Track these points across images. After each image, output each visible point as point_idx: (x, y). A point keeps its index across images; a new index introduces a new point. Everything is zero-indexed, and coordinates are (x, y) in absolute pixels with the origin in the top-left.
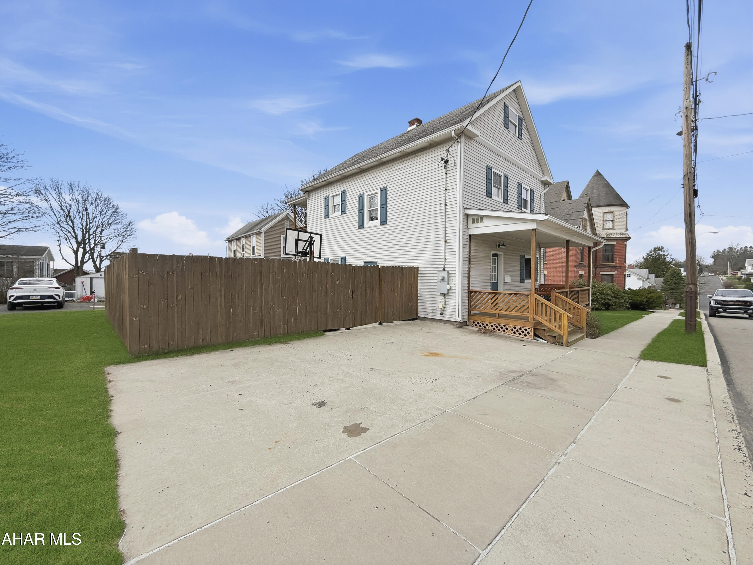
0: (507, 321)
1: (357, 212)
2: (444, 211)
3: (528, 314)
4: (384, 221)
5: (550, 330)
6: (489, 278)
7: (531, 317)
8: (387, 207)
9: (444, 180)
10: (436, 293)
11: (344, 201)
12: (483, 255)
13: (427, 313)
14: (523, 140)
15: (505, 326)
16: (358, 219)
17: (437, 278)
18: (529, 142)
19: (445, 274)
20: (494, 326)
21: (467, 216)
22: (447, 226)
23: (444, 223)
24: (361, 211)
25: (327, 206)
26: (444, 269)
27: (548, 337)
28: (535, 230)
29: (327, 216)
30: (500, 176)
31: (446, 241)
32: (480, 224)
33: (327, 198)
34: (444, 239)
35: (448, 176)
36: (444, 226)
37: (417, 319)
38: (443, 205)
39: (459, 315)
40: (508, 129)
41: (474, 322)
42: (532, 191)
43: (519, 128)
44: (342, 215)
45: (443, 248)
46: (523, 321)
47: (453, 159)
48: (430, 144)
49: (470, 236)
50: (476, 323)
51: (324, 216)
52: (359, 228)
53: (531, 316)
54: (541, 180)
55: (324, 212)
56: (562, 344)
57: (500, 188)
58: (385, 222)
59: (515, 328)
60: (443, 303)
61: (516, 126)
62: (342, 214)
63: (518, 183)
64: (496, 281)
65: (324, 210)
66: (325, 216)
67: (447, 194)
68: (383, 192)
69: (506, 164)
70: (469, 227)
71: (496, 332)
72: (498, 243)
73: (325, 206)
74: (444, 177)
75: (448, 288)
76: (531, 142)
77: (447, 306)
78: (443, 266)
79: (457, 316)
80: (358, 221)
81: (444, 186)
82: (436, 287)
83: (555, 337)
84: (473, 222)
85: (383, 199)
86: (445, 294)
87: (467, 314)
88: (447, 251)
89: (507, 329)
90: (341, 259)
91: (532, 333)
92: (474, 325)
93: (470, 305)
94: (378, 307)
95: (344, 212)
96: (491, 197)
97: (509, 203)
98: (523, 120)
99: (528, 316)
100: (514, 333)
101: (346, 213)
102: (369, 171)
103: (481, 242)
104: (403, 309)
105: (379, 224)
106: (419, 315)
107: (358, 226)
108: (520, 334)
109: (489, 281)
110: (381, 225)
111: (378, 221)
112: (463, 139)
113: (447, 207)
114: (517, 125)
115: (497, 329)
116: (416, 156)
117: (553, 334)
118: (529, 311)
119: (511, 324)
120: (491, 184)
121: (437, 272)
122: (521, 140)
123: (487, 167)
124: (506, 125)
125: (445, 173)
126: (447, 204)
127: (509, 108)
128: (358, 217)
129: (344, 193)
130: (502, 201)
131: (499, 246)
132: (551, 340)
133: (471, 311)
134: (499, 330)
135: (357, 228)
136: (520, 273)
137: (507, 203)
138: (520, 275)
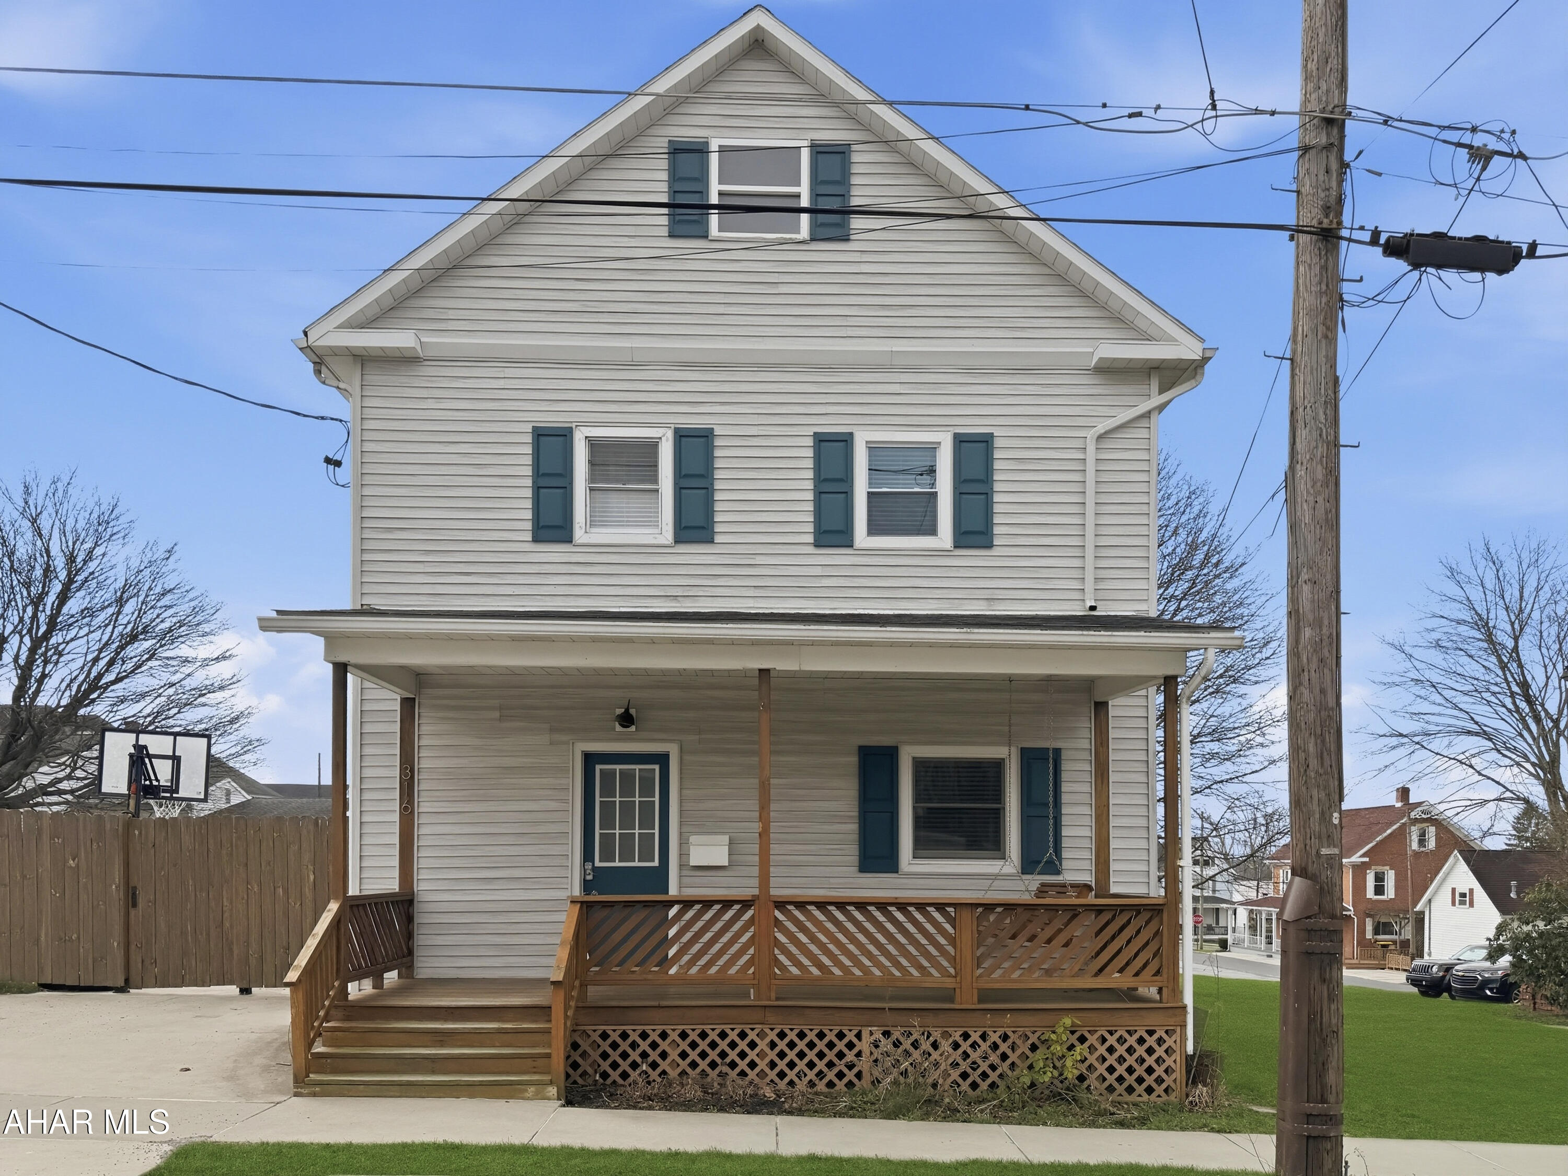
6: (558, 850)
14: (859, 235)
30: (644, 446)
40: (705, 237)
42: (973, 445)
49: (408, 701)
57: (656, 489)
63: (817, 435)
64: (656, 863)
72: (618, 712)
96: (567, 540)
109: (560, 861)
120: (569, 488)
122: (845, 240)
123: (534, 434)
124: (683, 229)
127: (715, 144)
130: (666, 537)
136: (854, 827)
137: (711, 541)
138: (855, 837)
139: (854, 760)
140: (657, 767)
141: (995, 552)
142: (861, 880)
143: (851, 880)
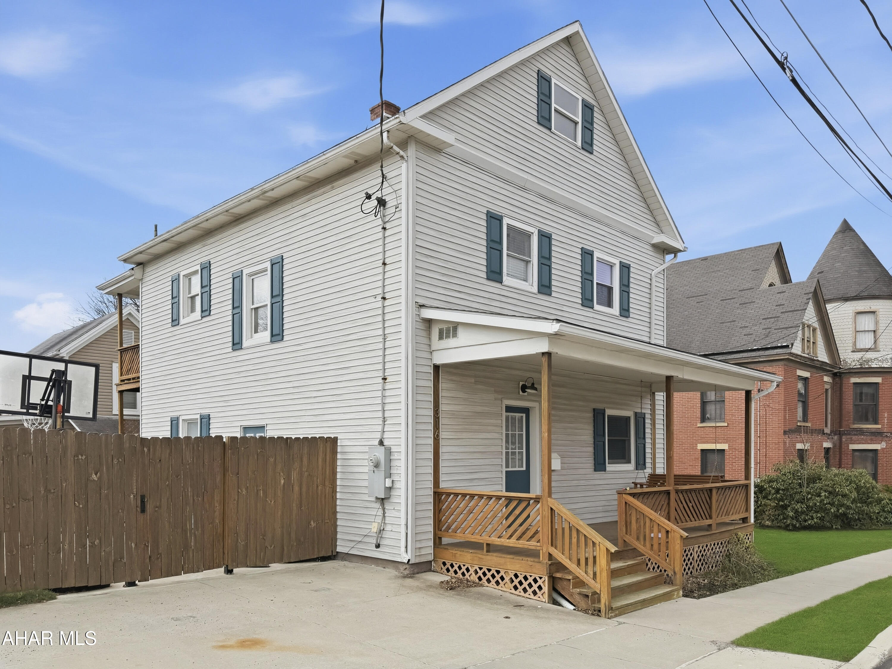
0: (502, 561)
1: (230, 313)
2: (380, 312)
3: (538, 544)
4: (278, 333)
5: (580, 583)
6: (498, 461)
7: (545, 550)
8: (283, 301)
9: (381, 242)
10: (367, 496)
11: (206, 286)
12: (479, 409)
13: (352, 544)
14: (595, 153)
15: (498, 572)
16: (230, 328)
17: (366, 463)
18: (616, 158)
19: (380, 454)
20: (480, 573)
21: (429, 322)
22: (388, 344)
23: (381, 339)
24: (236, 311)
25: (175, 298)
26: (381, 443)
27: (578, 598)
28: (548, 355)
29: (175, 321)
30: (528, 235)
31: (384, 379)
32: (451, 342)
33: (175, 280)
34: (381, 374)
35: (388, 233)
36: (381, 346)
37: (333, 556)
38: (379, 298)
39: (406, 547)
40: (550, 129)
41: (444, 564)
42: (625, 268)
43: (584, 127)
44: (205, 319)
45: (379, 394)
46: (530, 561)
47: (394, 195)
48: (356, 161)
49: (437, 368)
50: (448, 565)
51: (170, 320)
52: (234, 350)
53: (546, 548)
54: (652, 243)
55: (170, 311)
56: (600, 611)
57: (530, 261)
58: (279, 335)
59: (516, 576)
60: (379, 519)
61: (576, 123)
62: (202, 317)
63: (582, 249)
64: (524, 468)
65: (170, 306)
66: (173, 321)
67: (386, 274)
68: (276, 267)
69: (545, 206)
70: (433, 348)
71: (482, 586)
72: (521, 383)
73: (173, 298)
74: (380, 235)
75: (387, 486)
76: (622, 158)
77: (388, 528)
78: (378, 436)
79: (403, 549)
80: (230, 334)
81: (381, 256)
82: (366, 484)
83: (587, 596)
84: (441, 338)
85: (276, 283)
86: (383, 499)
87: (432, 544)
88: (387, 401)
89: (502, 578)
90: (201, 419)
91: (545, 589)
92: (444, 569)
93: (439, 525)
94: (220, 530)
95: (206, 311)
96: (501, 282)
97: (553, 294)
98: (595, 109)
99: (538, 548)
100: (516, 588)
101: (209, 315)
102: (250, 219)
103: (473, 380)
104: (293, 535)
105: (268, 339)
106: (339, 549)
107: (230, 344)
108: (525, 590)
109: (499, 468)
110: (272, 342)
111: (268, 333)
112: (412, 151)
113: (387, 303)
114: (579, 120)
115: (484, 579)
116: (333, 188)
117: (584, 590)
118: (541, 538)
119: (509, 567)
120: (501, 251)
121: (366, 449)
122: (591, 153)
123: (487, 214)
124: (542, 121)
125: (381, 227)
126: (387, 296)
127: (553, 81)
128: (230, 323)
129: (206, 268)
130: (535, 289)
131: (524, 388)
132: (583, 604)
133: (440, 538)
134: (489, 581)
135: (230, 350)
136: (591, 449)
137: (550, 295)
138: (592, 454)
139: (591, 415)
140: (524, 415)
141: (630, 320)
142: (595, 475)
143: (592, 475)
